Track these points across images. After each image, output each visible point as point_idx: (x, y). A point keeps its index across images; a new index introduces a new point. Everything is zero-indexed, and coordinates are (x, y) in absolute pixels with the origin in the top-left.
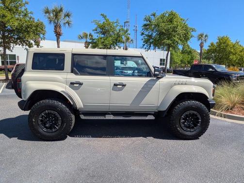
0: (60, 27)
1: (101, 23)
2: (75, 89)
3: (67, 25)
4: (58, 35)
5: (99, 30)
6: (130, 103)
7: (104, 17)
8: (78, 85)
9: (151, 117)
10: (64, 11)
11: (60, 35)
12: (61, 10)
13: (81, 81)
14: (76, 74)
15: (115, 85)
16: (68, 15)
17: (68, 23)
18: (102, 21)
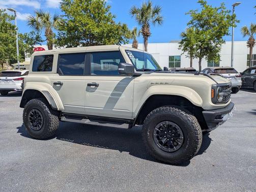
0: (148, 26)
1: (200, 12)
2: (57, 89)
3: (157, 22)
4: (146, 35)
5: (196, 22)
6: (103, 107)
7: (203, 4)
8: (59, 85)
9: (125, 126)
10: (152, 7)
11: (148, 36)
12: (149, 7)
13: (62, 81)
14: (60, 74)
15: (89, 85)
16: (156, 11)
17: (158, 20)
18: (200, 10)
